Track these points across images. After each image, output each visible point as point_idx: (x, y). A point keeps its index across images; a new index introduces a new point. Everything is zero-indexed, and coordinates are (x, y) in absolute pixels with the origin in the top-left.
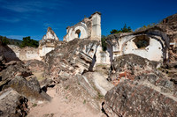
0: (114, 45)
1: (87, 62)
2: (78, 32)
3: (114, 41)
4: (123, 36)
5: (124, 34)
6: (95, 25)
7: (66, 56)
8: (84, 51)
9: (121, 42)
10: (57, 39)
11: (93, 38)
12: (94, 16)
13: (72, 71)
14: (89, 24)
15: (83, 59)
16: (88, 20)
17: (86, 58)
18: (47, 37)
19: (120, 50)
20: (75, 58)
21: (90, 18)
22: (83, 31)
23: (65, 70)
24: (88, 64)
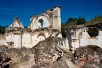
0: (73, 34)
1: (59, 52)
3: (72, 31)
5: (80, 26)
6: (56, 17)
7: (47, 49)
9: (78, 32)
10: (23, 27)
11: (54, 27)
12: (56, 9)
13: (51, 58)
14: (51, 16)
15: (58, 50)
16: (50, 12)
17: (59, 49)
18: (15, 26)
19: (77, 38)
20: (52, 50)
21: (52, 10)
22: (46, 20)
23: (47, 58)
24: (60, 54)
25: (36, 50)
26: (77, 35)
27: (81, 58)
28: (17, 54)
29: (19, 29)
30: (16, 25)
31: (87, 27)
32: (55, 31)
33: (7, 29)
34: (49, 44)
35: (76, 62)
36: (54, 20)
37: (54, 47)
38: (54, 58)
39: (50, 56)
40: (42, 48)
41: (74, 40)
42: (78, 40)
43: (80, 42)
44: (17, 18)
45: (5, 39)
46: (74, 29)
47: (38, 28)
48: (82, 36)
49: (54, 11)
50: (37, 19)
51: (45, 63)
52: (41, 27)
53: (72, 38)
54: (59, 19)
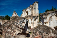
2: (27, 12)
3: (44, 16)
4: (49, 13)
6: (35, 8)
8: (19, 23)
11: (34, 15)
13: (12, 33)
14: (32, 8)
16: (32, 6)
19: (48, 21)
22: (30, 11)
24: (22, 30)
26: (48, 19)
31: (55, 12)
36: (34, 11)
40: (8, 25)
43: (50, 24)
46: (45, 14)
48: (52, 19)
49: (34, 5)
53: (44, 21)
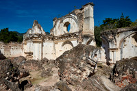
0: (111, 41)
1: (92, 66)
2: (67, 25)
3: (110, 37)
4: (121, 32)
5: (122, 29)
6: (88, 18)
7: (74, 61)
8: (90, 57)
9: (119, 39)
10: (44, 33)
11: (85, 32)
12: (87, 8)
13: (80, 74)
14: (80, 17)
16: (79, 11)
17: (91, 62)
18: (34, 32)
19: (118, 46)
20: (82, 63)
21: (81, 10)
22: (74, 24)
23: (74, 73)
24: (93, 68)
25: (60, 62)
26: (118, 43)
27: (124, 74)
28: (37, 68)
29: (39, 36)
30: (36, 30)
32: (86, 37)
33: (25, 36)
34: (78, 55)
35: (117, 80)
36: (85, 23)
37: (84, 58)
38: (84, 74)
39: (79, 71)
40: (69, 60)
41: (114, 50)
42: (119, 50)
43: (121, 53)
44: (37, 23)
45: (23, 49)
46: (113, 34)
47: (63, 33)
48: (126, 43)
49: (84, 10)
50: (62, 22)
51: (72, 80)
52: (66, 32)
53: (110, 47)
54: (92, 20)
